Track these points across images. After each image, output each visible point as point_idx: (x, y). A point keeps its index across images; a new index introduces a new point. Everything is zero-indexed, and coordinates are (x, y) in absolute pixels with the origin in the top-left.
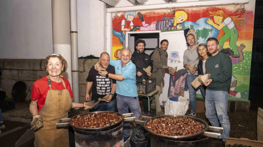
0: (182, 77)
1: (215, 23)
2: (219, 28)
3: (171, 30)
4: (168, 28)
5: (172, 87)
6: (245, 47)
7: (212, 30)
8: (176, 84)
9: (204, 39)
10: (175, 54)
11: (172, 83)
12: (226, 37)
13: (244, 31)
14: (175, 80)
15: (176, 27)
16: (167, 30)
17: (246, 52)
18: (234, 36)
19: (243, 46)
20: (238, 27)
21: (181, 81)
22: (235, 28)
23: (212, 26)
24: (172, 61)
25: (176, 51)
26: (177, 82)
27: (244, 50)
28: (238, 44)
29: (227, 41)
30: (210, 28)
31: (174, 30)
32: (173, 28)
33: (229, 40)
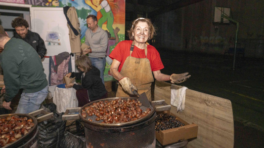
0: (65, 61)
1: (93, 4)
2: (98, 10)
3: (45, 6)
4: (41, 3)
5: (53, 74)
6: (119, 30)
7: (90, 11)
8: (59, 70)
9: (83, 19)
10: (53, 35)
11: (52, 69)
12: (104, 19)
13: (118, 15)
14: (57, 65)
15: (51, 3)
16: (40, 5)
17: (121, 35)
18: (110, 19)
19: (118, 29)
20: (113, 10)
21: (64, 65)
22: (111, 12)
23: (90, 7)
24: (50, 44)
25: (55, 31)
26: (59, 67)
27: (119, 33)
28: (114, 27)
29: (104, 23)
30: (89, 9)
31: (49, 6)
32: (47, 4)
33: (106, 22)
